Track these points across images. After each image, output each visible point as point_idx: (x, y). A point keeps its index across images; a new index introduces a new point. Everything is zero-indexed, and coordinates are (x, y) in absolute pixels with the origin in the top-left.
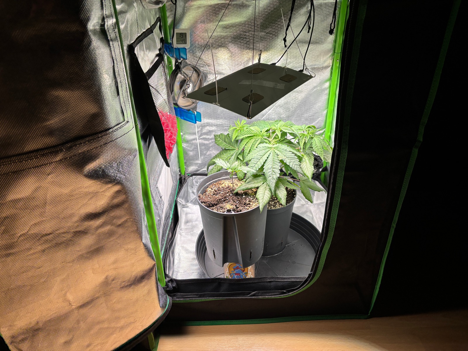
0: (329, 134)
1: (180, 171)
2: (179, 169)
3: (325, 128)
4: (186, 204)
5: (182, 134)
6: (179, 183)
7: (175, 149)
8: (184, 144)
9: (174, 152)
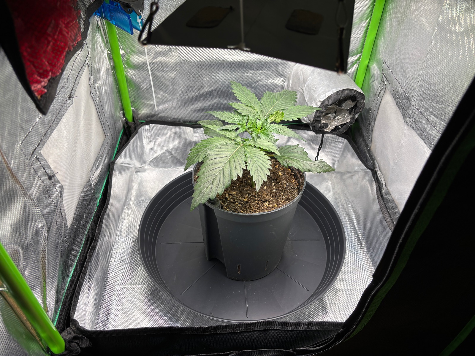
0: (367, 62)
1: (124, 115)
2: (122, 112)
3: (361, 52)
4: (142, 166)
5: (123, 52)
6: (122, 135)
7: (111, 78)
8: (128, 70)
9: (108, 82)
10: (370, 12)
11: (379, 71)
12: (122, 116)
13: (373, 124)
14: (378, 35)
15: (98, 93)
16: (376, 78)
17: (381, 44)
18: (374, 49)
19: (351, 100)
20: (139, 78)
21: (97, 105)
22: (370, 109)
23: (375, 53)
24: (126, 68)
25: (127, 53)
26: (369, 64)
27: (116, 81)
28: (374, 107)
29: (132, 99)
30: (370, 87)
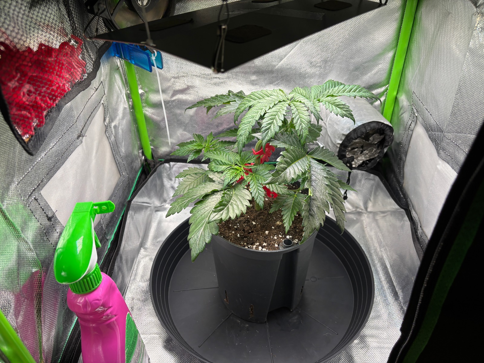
0: (395, 93)
1: (143, 154)
2: (141, 151)
3: (388, 83)
4: (162, 205)
5: (143, 91)
6: (140, 174)
7: (128, 117)
8: (147, 109)
9: (125, 121)
10: (395, 42)
11: (408, 102)
12: (141, 155)
13: (404, 159)
14: (405, 66)
15: (113, 132)
16: (405, 110)
17: (409, 74)
18: (402, 80)
19: (379, 133)
20: (158, 116)
21: (111, 144)
22: (400, 143)
23: (404, 84)
24: (145, 107)
25: (146, 92)
26: (398, 96)
27: (135, 120)
28: (404, 141)
29: (151, 138)
30: (400, 120)
